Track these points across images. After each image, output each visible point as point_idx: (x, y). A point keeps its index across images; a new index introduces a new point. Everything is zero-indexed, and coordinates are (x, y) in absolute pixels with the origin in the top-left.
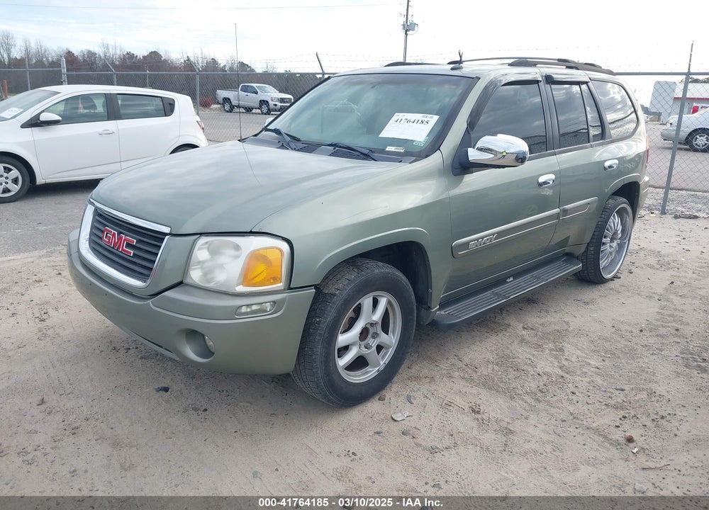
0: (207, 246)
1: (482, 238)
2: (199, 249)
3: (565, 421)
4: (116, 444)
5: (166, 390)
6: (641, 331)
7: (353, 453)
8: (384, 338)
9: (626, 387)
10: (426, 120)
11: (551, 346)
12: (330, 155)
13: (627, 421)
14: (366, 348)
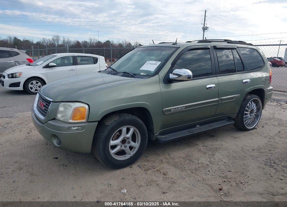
0: (63, 106)
1: (178, 108)
2: (60, 107)
3: (199, 181)
4: (32, 174)
5: (57, 158)
6: (253, 150)
7: (110, 185)
8: (132, 144)
9: (232, 171)
10: (156, 63)
11: (210, 153)
12: (121, 76)
13: (225, 183)
14: (124, 147)
